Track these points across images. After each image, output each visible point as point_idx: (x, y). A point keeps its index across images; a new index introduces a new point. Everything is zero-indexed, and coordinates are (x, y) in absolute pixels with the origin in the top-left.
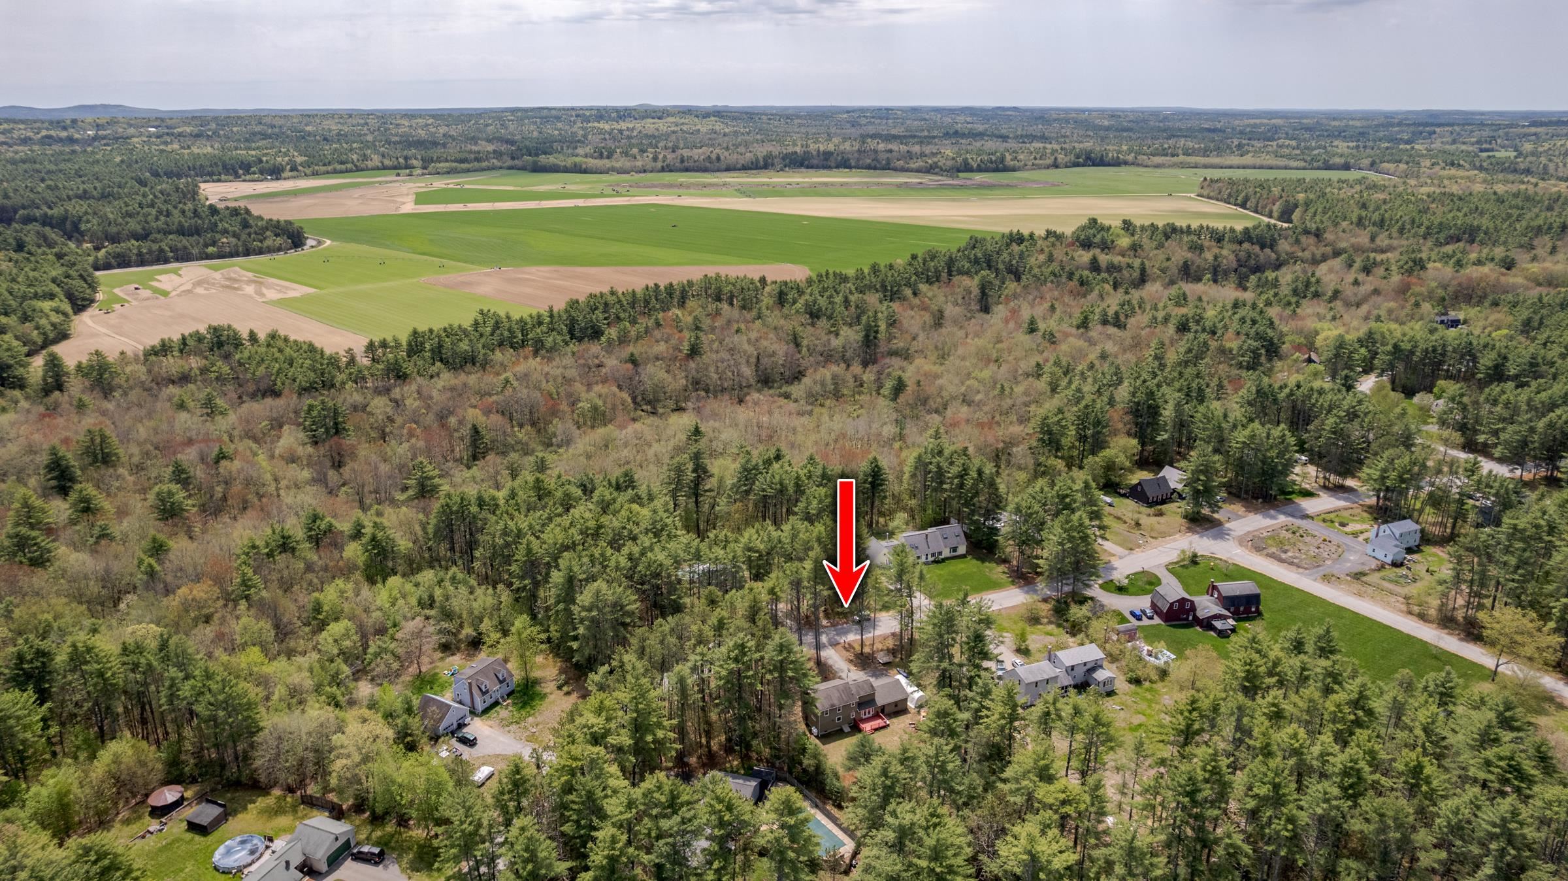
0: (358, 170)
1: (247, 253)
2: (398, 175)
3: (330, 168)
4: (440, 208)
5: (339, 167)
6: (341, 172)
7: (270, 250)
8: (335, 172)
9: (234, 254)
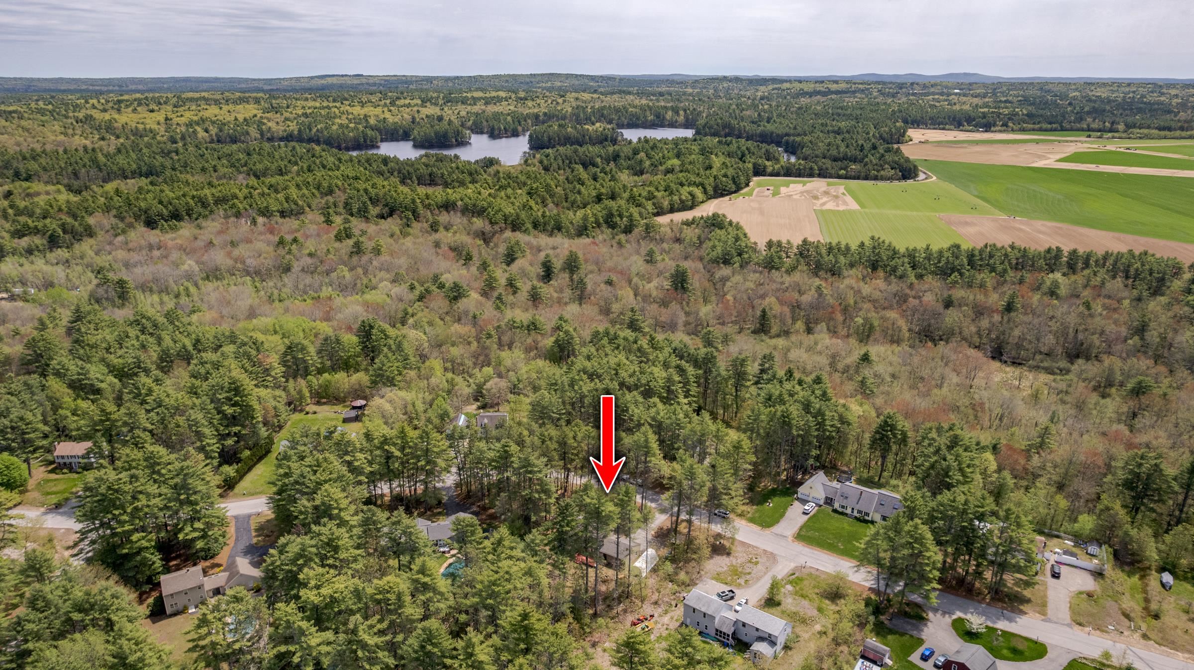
0: (1062, 130)
1: (866, 178)
2: (1089, 136)
3: (1037, 126)
4: (1091, 167)
5: (1045, 126)
6: (1046, 130)
7: (883, 179)
8: (1041, 130)
9: (857, 178)
